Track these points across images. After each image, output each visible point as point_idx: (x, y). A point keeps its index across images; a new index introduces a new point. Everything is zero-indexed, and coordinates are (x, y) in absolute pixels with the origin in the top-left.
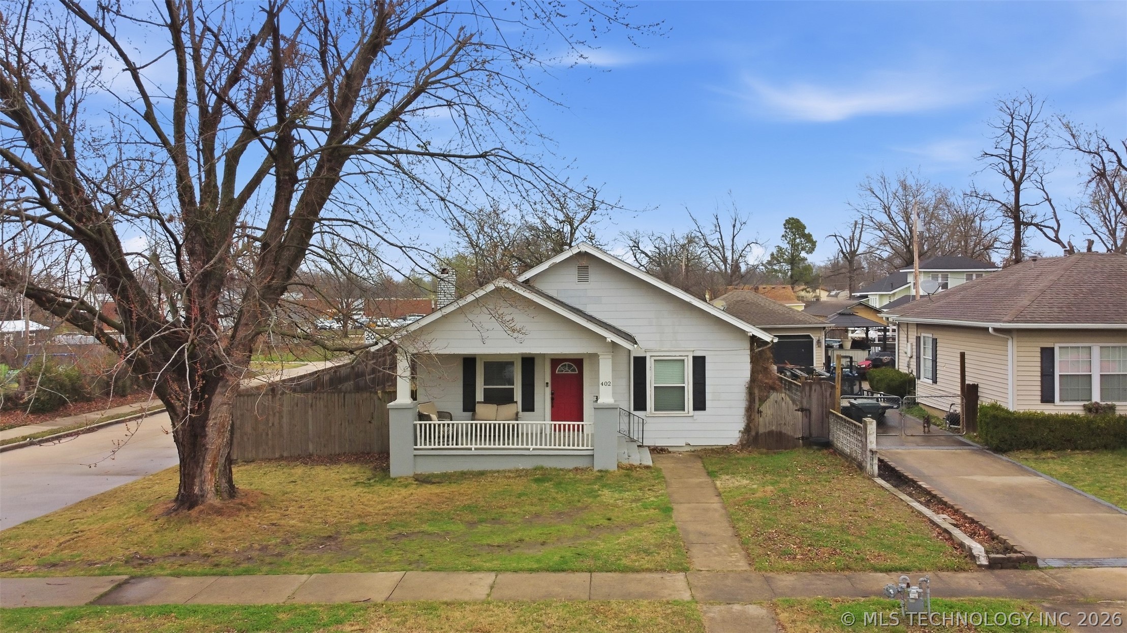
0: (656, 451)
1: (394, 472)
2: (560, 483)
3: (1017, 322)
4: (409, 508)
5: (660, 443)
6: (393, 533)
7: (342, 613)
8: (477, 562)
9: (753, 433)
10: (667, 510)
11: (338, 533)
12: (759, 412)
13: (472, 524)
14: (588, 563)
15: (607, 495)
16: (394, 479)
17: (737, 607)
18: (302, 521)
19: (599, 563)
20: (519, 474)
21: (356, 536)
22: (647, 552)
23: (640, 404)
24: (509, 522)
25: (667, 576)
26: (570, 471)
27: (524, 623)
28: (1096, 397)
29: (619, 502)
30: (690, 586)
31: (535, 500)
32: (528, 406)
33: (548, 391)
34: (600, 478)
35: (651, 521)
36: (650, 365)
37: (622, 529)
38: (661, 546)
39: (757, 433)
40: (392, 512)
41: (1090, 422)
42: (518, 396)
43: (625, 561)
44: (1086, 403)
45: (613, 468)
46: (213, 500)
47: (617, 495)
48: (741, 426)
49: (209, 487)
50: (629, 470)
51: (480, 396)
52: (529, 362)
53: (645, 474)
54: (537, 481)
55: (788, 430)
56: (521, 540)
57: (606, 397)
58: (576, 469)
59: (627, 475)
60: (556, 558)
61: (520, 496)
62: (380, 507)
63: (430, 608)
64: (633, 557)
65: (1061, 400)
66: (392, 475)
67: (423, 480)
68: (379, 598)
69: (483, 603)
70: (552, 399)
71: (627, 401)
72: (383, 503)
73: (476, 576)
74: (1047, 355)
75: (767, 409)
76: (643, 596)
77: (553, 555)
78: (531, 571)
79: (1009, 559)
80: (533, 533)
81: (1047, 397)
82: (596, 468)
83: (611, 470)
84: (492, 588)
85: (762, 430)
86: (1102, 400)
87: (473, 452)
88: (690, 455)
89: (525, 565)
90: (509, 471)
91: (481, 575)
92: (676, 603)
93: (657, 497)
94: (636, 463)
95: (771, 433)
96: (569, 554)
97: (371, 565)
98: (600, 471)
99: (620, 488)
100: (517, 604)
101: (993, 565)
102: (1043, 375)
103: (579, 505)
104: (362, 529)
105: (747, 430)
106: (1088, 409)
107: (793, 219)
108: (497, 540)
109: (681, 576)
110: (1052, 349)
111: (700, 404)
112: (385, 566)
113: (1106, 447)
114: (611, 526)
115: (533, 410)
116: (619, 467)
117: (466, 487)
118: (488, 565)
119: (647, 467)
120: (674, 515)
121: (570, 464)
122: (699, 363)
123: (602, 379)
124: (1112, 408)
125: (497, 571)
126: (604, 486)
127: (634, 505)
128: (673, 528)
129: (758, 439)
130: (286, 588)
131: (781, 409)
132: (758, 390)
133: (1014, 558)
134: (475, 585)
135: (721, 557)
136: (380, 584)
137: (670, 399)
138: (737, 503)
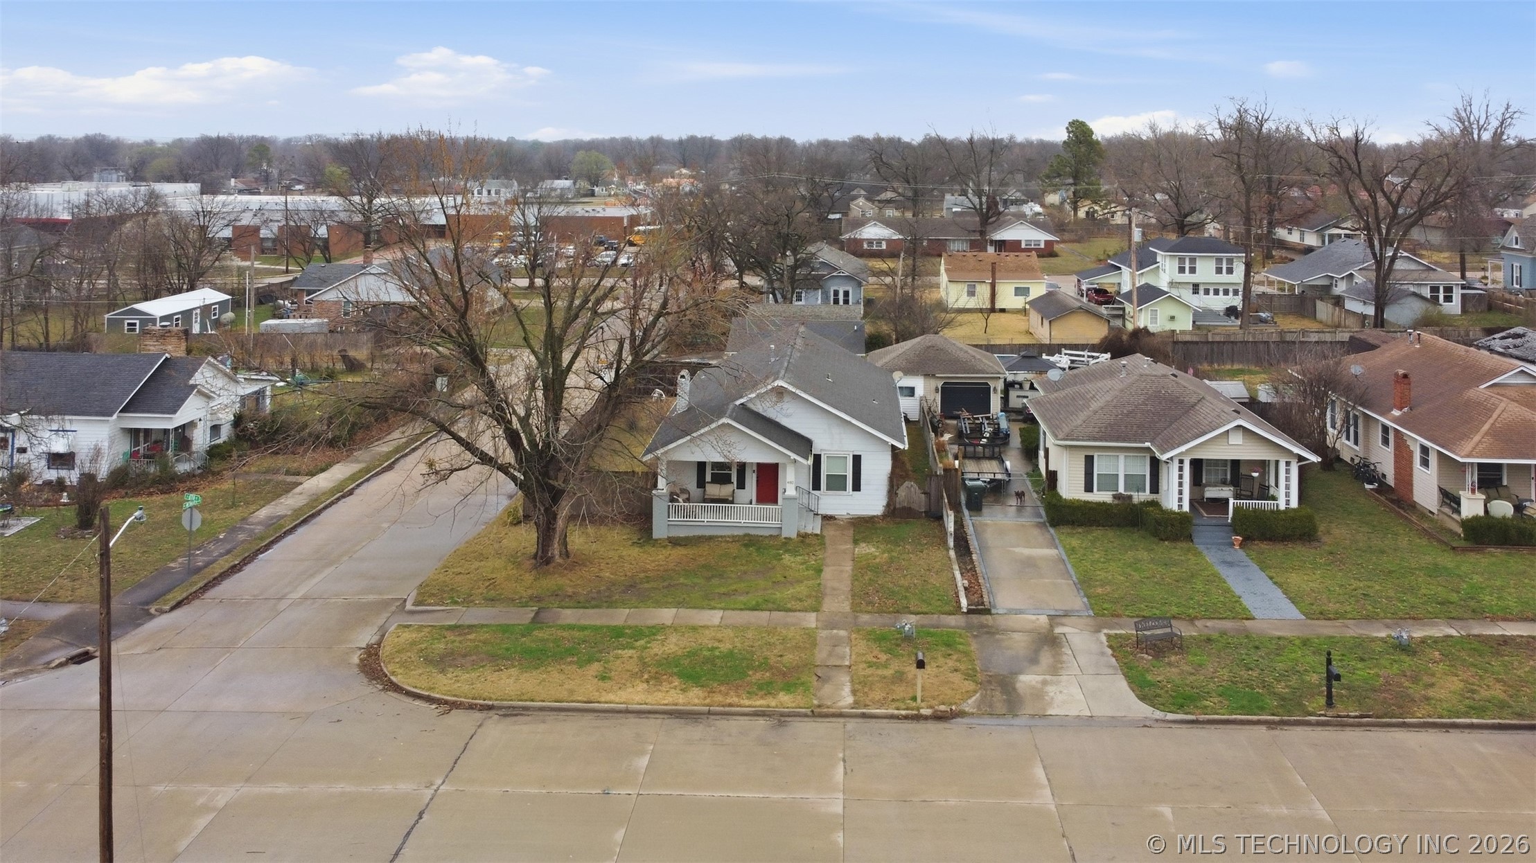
0: (827, 518)
1: (656, 535)
2: (759, 548)
3: (1066, 440)
4: (671, 566)
5: (830, 513)
6: (665, 584)
7: (654, 631)
8: (713, 603)
9: (892, 508)
10: (819, 571)
11: (635, 583)
12: (896, 494)
13: (708, 579)
14: (770, 605)
15: (787, 558)
16: (656, 540)
17: (835, 631)
18: (612, 574)
19: (775, 607)
20: (735, 539)
21: (646, 586)
22: (801, 600)
23: (816, 486)
24: (729, 578)
25: (807, 614)
26: (766, 537)
27: (737, 637)
28: (1121, 490)
29: (793, 565)
30: (817, 620)
31: (744, 562)
32: (741, 485)
33: (755, 476)
34: (785, 544)
35: (808, 578)
36: (823, 460)
37: (791, 584)
38: (809, 596)
39: (895, 508)
40: (662, 568)
41: (1117, 505)
42: (734, 479)
43: (789, 606)
44: (1114, 493)
45: (794, 535)
46: (558, 559)
47: (792, 559)
48: (884, 502)
49: (557, 552)
50: (803, 537)
51: (708, 478)
52: (742, 467)
53: (815, 541)
54: (746, 546)
55: (915, 506)
56: (736, 590)
57: (791, 492)
58: (771, 536)
59: (802, 542)
60: (754, 603)
61: (735, 558)
62: (653, 565)
63: (694, 629)
64: (793, 603)
65: (1098, 490)
66: (655, 536)
67: (675, 542)
68: (669, 623)
69: (718, 627)
70: (757, 481)
71: (807, 483)
72: (653, 561)
73: (713, 611)
74: (1089, 461)
75: (902, 493)
76: (793, 625)
77: (752, 600)
78: (741, 609)
79: (977, 609)
80: (741, 586)
81: (1089, 488)
82: (783, 536)
83: (792, 537)
84: (722, 618)
85: (898, 506)
86: (1125, 491)
87: (705, 524)
88: (850, 522)
89: (737, 606)
90: (729, 537)
91: (716, 611)
92: (808, 629)
93: (816, 561)
94: (810, 532)
95: (904, 508)
96: (760, 600)
97: (660, 604)
98: (785, 538)
99: (794, 553)
100: (734, 627)
101: (970, 612)
102: (1086, 474)
103: (770, 566)
104: (648, 580)
105: (888, 505)
106: (1115, 497)
107: (1078, 121)
108: (722, 590)
109: (814, 615)
110: (1093, 457)
111: (857, 487)
112: (666, 605)
113: (1118, 526)
114: (787, 581)
115: (744, 488)
116: (799, 535)
117: (704, 549)
118: (720, 606)
119: (817, 535)
120: (823, 574)
121: (766, 533)
122: (857, 460)
123: (788, 480)
124: (1130, 497)
125: (724, 609)
126: (787, 551)
127: (801, 567)
128: (819, 584)
129: (895, 512)
130: (620, 616)
131: (911, 492)
132: (895, 479)
133: (980, 609)
134: (713, 617)
135: (839, 604)
136: (666, 615)
137: (837, 483)
138: (862, 567)
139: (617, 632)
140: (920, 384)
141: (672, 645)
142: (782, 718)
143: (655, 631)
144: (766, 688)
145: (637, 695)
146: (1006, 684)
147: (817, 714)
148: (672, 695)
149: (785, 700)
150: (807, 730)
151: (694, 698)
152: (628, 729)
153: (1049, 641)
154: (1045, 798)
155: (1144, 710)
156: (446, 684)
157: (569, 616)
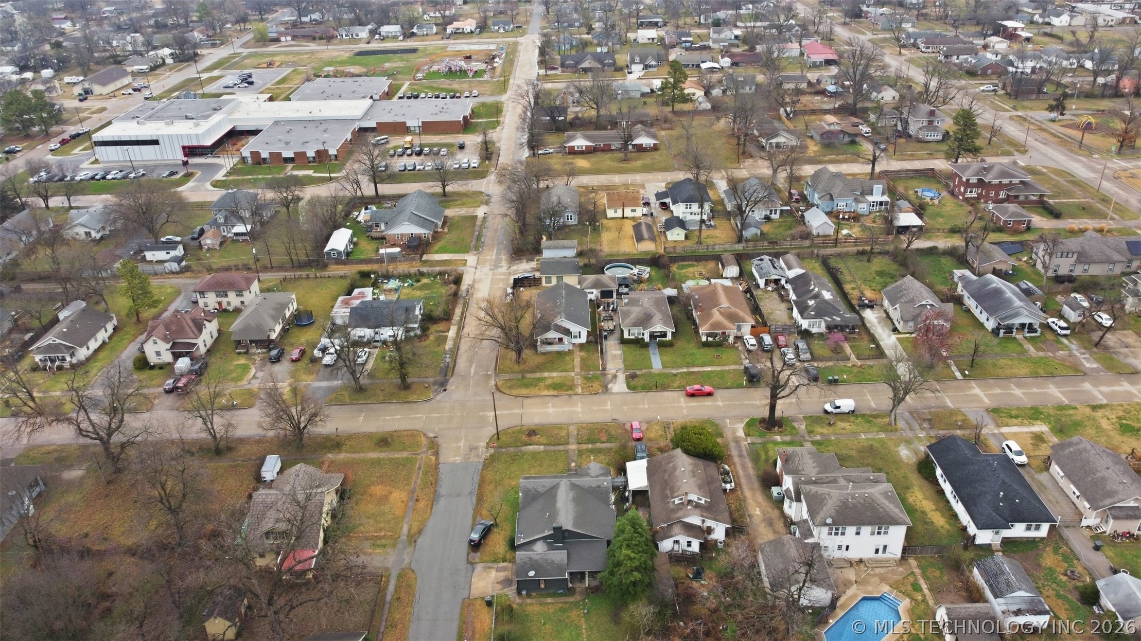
0: (574, 346)
2: (561, 355)
4: (544, 361)
5: (574, 342)
6: (544, 366)
8: (554, 371)
11: (538, 366)
13: (552, 363)
14: (565, 371)
16: (539, 353)
17: (577, 376)
18: (533, 364)
20: (555, 352)
21: (540, 367)
22: (570, 369)
23: (571, 339)
24: (556, 364)
25: (572, 372)
27: (560, 379)
29: (567, 357)
30: (574, 374)
31: (558, 359)
34: (565, 352)
35: (571, 362)
36: (572, 334)
37: (567, 362)
38: (572, 368)
40: (542, 362)
41: (635, 340)
43: (568, 370)
48: (586, 340)
49: (521, 361)
53: (572, 352)
54: (557, 353)
55: (592, 341)
56: (558, 367)
57: (566, 341)
58: (562, 351)
59: (569, 351)
61: (556, 357)
62: (540, 361)
63: (552, 377)
65: (632, 336)
67: (543, 354)
68: (547, 376)
69: (556, 377)
76: (570, 375)
77: (561, 369)
78: (560, 372)
81: (630, 335)
82: (565, 350)
83: (567, 350)
84: (557, 375)
87: (548, 349)
88: (579, 346)
92: (572, 376)
93: (572, 357)
94: (570, 349)
95: (590, 341)
96: (563, 369)
97: (544, 372)
99: (567, 354)
100: (559, 377)
101: (602, 370)
103: (562, 358)
104: (541, 365)
106: (635, 337)
108: (556, 368)
110: (630, 329)
111: (580, 338)
112: (546, 372)
113: (634, 345)
117: (549, 356)
118: (556, 372)
119: (572, 349)
120: (574, 361)
122: (579, 332)
127: (569, 357)
128: (573, 363)
129: (588, 342)
130: (538, 375)
131: (591, 338)
132: (588, 336)
133: (604, 369)
134: (555, 374)
135: (577, 370)
136: (546, 374)
137: (575, 337)
138: (583, 360)
139: (539, 379)
140: (595, 291)
141: (549, 382)
142: (570, 396)
143: (545, 378)
144: (567, 390)
145: (546, 393)
146: (606, 387)
147: (576, 394)
148: (552, 392)
149: (570, 392)
150: (574, 397)
151: (555, 393)
152: (546, 399)
153: (615, 376)
154: (609, 407)
155: (627, 390)
156: (515, 392)
157: (528, 375)
